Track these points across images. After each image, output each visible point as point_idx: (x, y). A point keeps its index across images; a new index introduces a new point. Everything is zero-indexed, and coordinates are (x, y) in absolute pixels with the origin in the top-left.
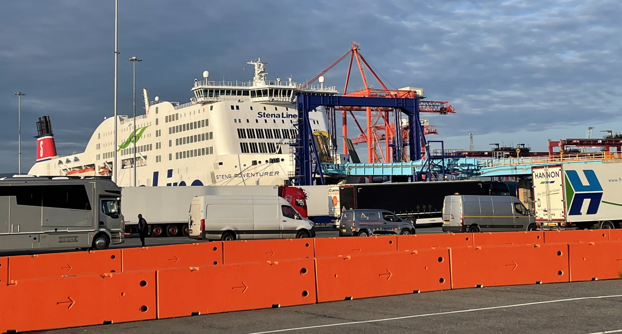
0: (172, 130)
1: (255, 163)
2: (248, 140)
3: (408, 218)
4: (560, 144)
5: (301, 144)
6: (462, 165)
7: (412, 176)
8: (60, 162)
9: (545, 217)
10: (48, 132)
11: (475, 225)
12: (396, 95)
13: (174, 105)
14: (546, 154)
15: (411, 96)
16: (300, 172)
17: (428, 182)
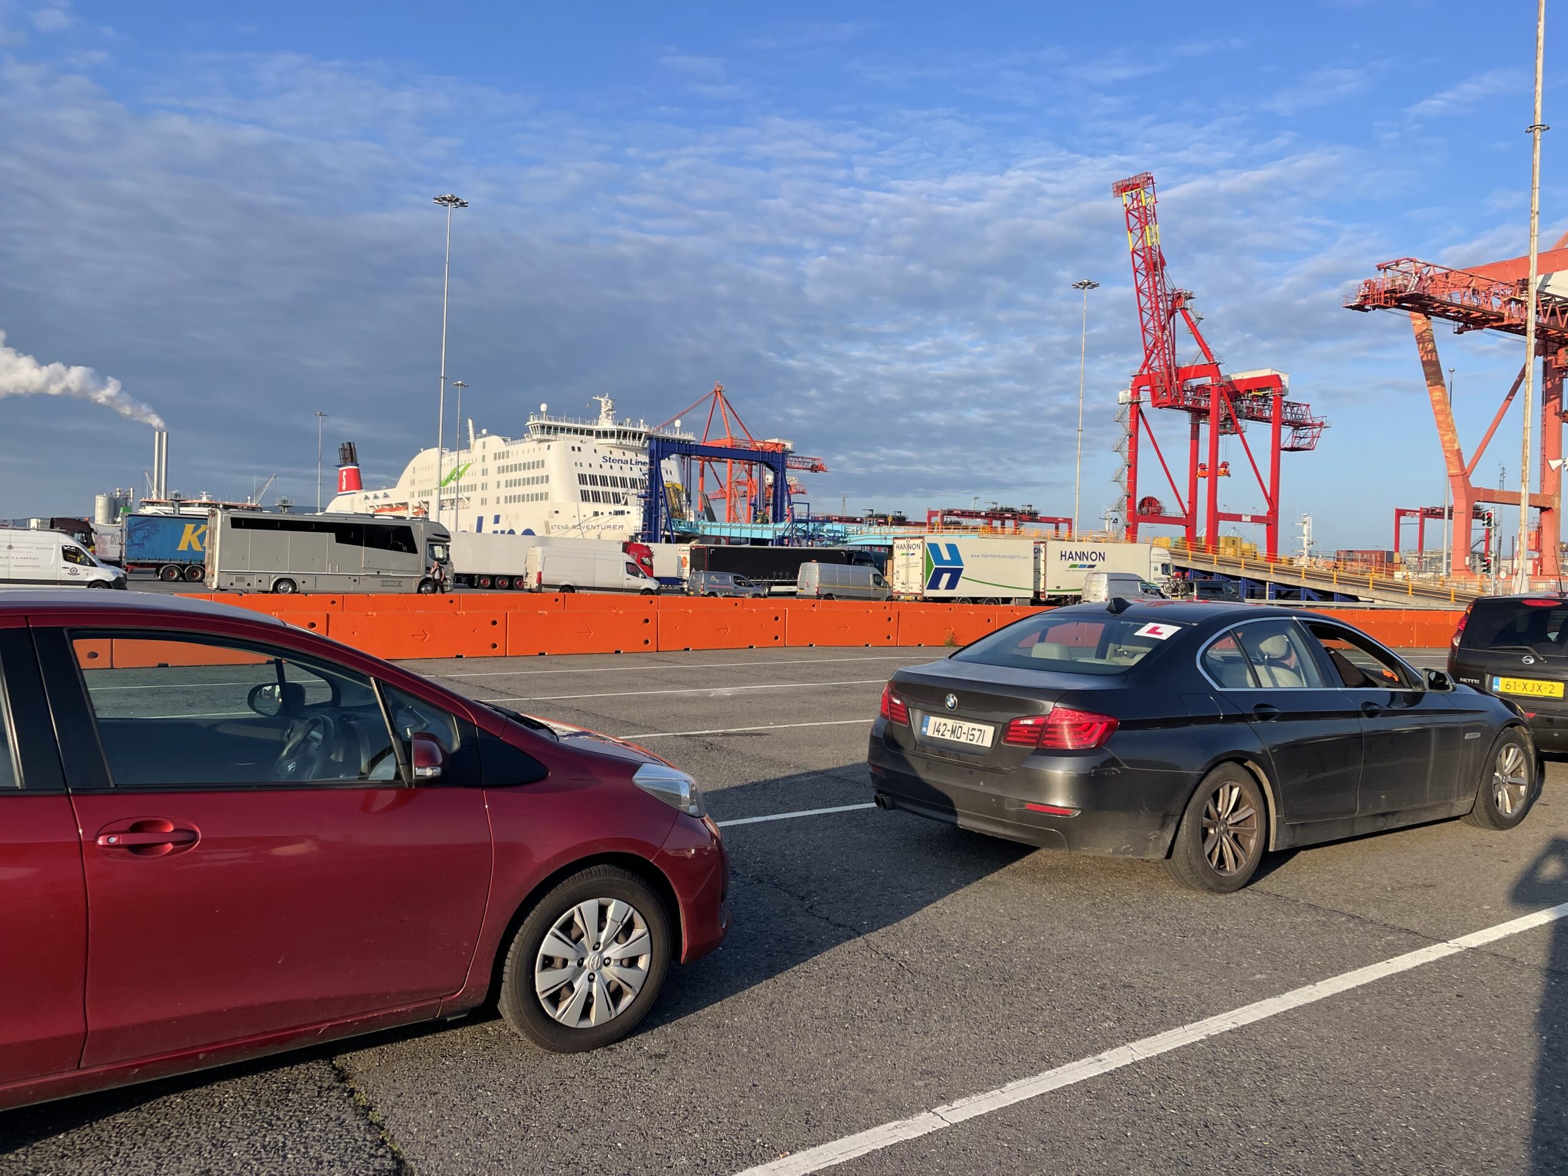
0: (502, 470)
1: (596, 514)
2: (589, 488)
3: (764, 585)
4: (939, 514)
5: (651, 496)
6: (829, 531)
7: (772, 540)
8: (367, 498)
9: (903, 591)
10: (353, 461)
11: (831, 595)
12: (762, 447)
13: (505, 441)
14: (922, 524)
15: (779, 450)
16: (647, 528)
17: (790, 547)
